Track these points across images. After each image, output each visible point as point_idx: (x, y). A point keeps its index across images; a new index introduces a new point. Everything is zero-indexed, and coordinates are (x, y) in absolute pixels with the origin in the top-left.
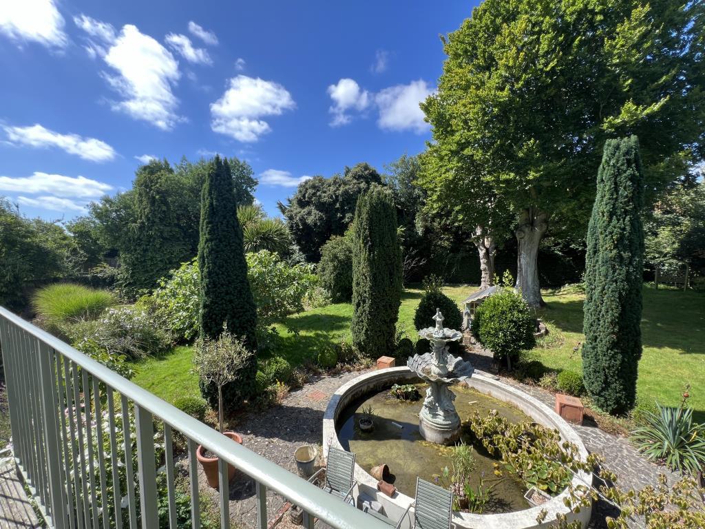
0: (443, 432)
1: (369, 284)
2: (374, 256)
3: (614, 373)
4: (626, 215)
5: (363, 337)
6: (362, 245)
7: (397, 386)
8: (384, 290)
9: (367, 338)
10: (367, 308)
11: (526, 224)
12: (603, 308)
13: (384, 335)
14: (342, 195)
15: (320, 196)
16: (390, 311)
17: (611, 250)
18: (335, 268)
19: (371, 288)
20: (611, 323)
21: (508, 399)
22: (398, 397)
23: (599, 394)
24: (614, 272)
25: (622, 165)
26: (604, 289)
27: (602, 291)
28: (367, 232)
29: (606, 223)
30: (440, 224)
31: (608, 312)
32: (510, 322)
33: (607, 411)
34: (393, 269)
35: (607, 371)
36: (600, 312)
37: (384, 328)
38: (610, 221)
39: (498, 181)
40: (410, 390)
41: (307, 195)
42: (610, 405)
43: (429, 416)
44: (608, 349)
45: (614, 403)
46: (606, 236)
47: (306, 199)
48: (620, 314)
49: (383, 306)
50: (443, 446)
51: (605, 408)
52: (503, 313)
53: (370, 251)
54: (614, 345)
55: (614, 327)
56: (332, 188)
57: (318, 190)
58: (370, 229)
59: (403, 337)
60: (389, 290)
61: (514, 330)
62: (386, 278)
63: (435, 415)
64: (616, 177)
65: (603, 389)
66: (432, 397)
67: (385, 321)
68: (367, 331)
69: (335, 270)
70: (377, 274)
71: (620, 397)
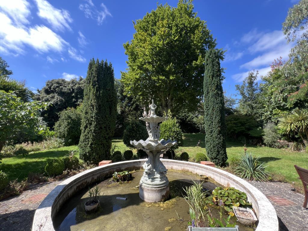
0: (161, 191)
1: (95, 111)
2: (100, 94)
3: (220, 146)
4: (218, 77)
5: (88, 149)
6: (92, 87)
7: (116, 173)
8: (105, 116)
9: (92, 150)
10: (93, 128)
11: (165, 106)
12: (214, 116)
13: (104, 147)
14: (77, 89)
15: (62, 88)
16: (109, 131)
17: (214, 91)
18: (69, 124)
19: (96, 114)
20: (218, 122)
21: (183, 168)
22: (118, 181)
23: (216, 158)
24: (216, 100)
25: (214, 58)
26: (213, 108)
27: (213, 109)
28: (96, 79)
29: (211, 80)
30: (128, 109)
31: (216, 117)
32: (174, 132)
33: (219, 165)
34: (112, 105)
35: (218, 145)
36: (212, 119)
37: (105, 142)
38: (213, 79)
39: (159, 79)
40: (127, 173)
41: (52, 87)
42: (220, 162)
43: (149, 181)
44: (218, 135)
45: (222, 161)
46: (212, 85)
47: (52, 89)
48: (221, 118)
49: (105, 127)
50: (162, 202)
51: (218, 164)
52: (170, 128)
53: (97, 90)
54: (220, 132)
55: (219, 124)
56: (71, 85)
57: (61, 85)
58: (97, 77)
59: (116, 150)
60: (109, 117)
61: (176, 136)
62: (107, 109)
63: (153, 179)
64: (213, 62)
65: (217, 155)
66: (150, 165)
67: (105, 137)
68: (91, 144)
69: (68, 125)
70: (101, 106)
71: (224, 157)
